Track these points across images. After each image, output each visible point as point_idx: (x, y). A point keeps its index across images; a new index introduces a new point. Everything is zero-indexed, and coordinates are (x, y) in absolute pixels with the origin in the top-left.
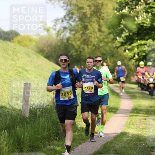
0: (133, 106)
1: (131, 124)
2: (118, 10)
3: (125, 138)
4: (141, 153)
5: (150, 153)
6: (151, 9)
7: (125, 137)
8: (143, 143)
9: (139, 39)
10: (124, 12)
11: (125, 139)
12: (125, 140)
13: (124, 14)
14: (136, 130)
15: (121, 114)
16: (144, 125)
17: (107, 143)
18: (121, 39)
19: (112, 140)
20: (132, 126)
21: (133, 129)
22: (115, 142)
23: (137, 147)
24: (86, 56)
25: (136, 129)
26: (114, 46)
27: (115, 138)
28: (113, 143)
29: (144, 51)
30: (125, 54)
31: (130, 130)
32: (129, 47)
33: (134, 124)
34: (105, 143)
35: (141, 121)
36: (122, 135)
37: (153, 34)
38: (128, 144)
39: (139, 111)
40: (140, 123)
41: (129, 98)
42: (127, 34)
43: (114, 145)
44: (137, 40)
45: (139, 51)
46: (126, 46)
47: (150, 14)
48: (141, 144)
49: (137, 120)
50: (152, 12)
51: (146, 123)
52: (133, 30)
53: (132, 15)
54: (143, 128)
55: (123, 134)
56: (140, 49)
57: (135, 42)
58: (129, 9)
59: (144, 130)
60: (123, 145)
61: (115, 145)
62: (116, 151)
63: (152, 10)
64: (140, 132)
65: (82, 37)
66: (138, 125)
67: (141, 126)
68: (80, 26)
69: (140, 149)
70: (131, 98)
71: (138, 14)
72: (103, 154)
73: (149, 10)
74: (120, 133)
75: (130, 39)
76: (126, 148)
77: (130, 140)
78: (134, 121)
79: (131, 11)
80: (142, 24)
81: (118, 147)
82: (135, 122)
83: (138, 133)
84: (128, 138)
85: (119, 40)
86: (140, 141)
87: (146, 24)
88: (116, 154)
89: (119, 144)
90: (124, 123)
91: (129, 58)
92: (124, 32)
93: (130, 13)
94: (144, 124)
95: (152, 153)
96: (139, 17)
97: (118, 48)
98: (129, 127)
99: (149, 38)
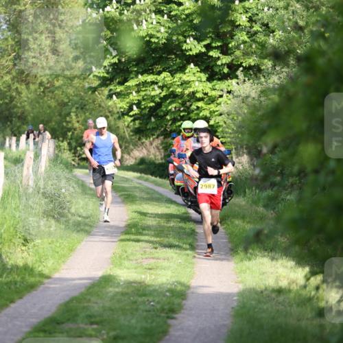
0: (127, 218)
1: (124, 259)
2: (95, 6)
3: (111, 289)
4: (147, 322)
5: (165, 322)
6: (168, 6)
7: (111, 287)
8: (150, 300)
9: (141, 71)
10: (108, 12)
11: (111, 292)
12: (111, 294)
13: (108, 15)
14: (135, 271)
15: (103, 235)
16: (152, 261)
17: (72, 300)
18: (102, 70)
19: (82, 294)
20: (126, 263)
21: (128, 269)
22: (88, 297)
23: (137, 310)
24: (24, 107)
25: (135, 268)
26: (87, 85)
27: (90, 288)
28: (85, 299)
29: (152, 99)
30: (110, 103)
31: (122, 272)
32: (119, 89)
33: (131, 257)
34: (67, 299)
35: (145, 252)
36: (105, 282)
37: (172, 59)
38: (119, 301)
39: (141, 231)
40: (144, 257)
41: (119, 200)
42: (116, 60)
43: (86, 304)
44: (137, 73)
45: (140, 98)
46: (112, 87)
47: (166, 16)
48: (147, 303)
49: (138, 248)
50: (170, 12)
51: (156, 255)
52: (127, 50)
53: (125, 18)
54: (150, 267)
55: (107, 280)
56: (143, 93)
57: (132, 78)
58: (119, 5)
59: (152, 271)
60: (108, 304)
61: (90, 304)
62: (90, 316)
63: (171, 8)
64: (143, 277)
65: (15, 65)
66: (139, 261)
67: (146, 263)
68: (11, 42)
69: (145, 314)
70: (123, 202)
71: (139, 17)
72: (63, 323)
73: (162, 8)
74: (101, 278)
75: (122, 71)
76: (112, 310)
77: (123, 294)
78: (129, 251)
79: (123, 10)
80: (148, 39)
81: (96, 308)
82: (132, 254)
83: (139, 278)
84: (117, 290)
85: (97, 74)
86: (145, 295)
87: (158, 38)
88: (92, 323)
89: (96, 303)
90: (109, 255)
91: (118, 112)
92: (108, 56)
93: (123, 13)
94: (153, 258)
95: (170, 322)
96: (142, 22)
97: (94, 90)
98: (121, 265)
99: (164, 70)
